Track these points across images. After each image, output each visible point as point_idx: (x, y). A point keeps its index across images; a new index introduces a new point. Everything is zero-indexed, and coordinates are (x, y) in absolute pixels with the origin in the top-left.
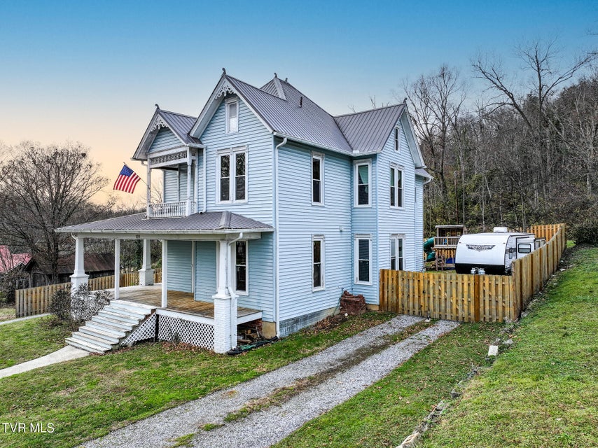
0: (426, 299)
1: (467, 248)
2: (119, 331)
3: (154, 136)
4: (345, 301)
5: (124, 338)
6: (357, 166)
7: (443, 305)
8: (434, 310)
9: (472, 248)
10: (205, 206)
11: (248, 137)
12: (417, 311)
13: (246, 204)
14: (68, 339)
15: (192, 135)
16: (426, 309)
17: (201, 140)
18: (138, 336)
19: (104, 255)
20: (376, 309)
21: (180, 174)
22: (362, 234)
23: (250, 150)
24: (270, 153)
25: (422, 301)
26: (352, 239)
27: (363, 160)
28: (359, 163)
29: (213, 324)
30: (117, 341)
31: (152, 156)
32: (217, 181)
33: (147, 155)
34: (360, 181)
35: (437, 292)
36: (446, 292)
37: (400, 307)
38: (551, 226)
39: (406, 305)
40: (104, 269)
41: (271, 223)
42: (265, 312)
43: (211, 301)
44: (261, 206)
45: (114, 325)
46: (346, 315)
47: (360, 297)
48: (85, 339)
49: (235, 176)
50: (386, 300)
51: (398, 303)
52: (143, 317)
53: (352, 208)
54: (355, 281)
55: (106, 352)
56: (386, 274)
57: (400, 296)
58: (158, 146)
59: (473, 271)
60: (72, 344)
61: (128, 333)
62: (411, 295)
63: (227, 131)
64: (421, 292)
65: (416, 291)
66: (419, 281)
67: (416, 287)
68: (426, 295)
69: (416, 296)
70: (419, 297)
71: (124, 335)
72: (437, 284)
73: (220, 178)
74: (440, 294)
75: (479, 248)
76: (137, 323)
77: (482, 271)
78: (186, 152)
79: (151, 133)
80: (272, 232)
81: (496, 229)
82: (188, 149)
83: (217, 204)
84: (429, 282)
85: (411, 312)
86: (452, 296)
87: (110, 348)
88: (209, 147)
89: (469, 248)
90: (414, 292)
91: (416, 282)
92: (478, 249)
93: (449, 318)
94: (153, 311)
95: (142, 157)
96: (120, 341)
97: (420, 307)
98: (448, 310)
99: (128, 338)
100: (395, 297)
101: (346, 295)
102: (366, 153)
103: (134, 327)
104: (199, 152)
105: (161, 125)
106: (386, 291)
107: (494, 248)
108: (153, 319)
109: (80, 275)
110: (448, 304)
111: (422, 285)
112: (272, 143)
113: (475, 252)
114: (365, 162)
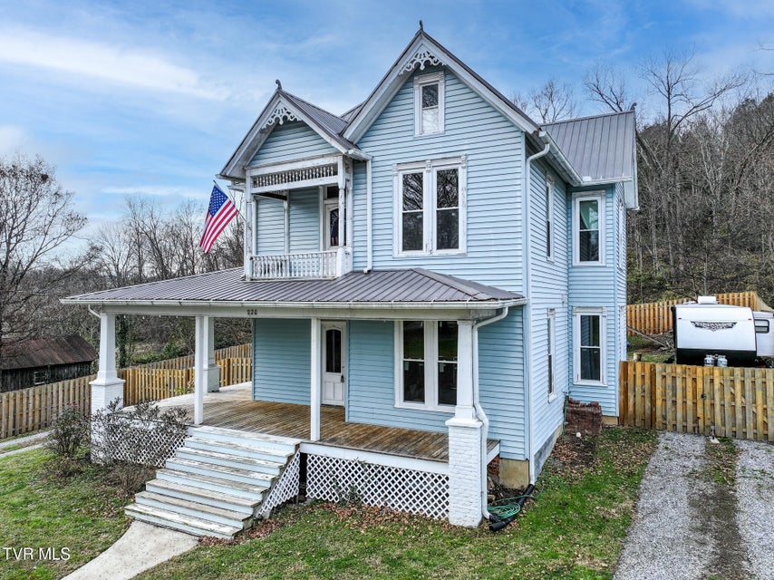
0: (708, 408)
1: (692, 326)
2: (247, 490)
3: (265, 137)
4: (574, 413)
5: (260, 504)
6: (578, 200)
7: (739, 416)
8: (724, 425)
9: (701, 327)
10: (369, 259)
11: (466, 142)
12: (690, 425)
13: (463, 256)
14: (129, 507)
15: (347, 135)
16: (708, 423)
17: (360, 146)
18: (278, 497)
19: (69, 339)
20: (614, 423)
21: (289, 207)
22: (588, 307)
23: (470, 163)
24: (519, 170)
25: (700, 411)
26: (570, 314)
27: (591, 192)
28: (582, 196)
29: (448, 473)
30: (250, 512)
31: (256, 173)
32: (395, 216)
33: (244, 171)
34: (582, 225)
35: (728, 397)
36: (744, 396)
37: (659, 419)
38: (736, 295)
39: (670, 416)
40: (71, 361)
41: (519, 289)
42: (504, 443)
43: (441, 430)
44: (496, 260)
45: (223, 476)
46: (579, 435)
47: (595, 405)
48: (174, 508)
49: (435, 209)
50: (631, 409)
51: (653, 414)
52: (285, 461)
53: (570, 267)
54: (575, 380)
55: (236, 535)
56: (630, 368)
57: (659, 402)
58: (268, 155)
59: (709, 359)
60: (143, 517)
61: (265, 493)
62: (679, 401)
63: (417, 133)
64: (699, 397)
65: (690, 395)
66: (694, 380)
67: (689, 390)
68: (708, 402)
69: (690, 403)
70: (695, 404)
71: (259, 498)
72: (727, 384)
73: (401, 211)
74: (733, 398)
75: (713, 326)
76: (277, 472)
77: (723, 360)
78: (335, 166)
79: (262, 131)
80: (522, 306)
81: (701, 299)
82: (339, 160)
83: (395, 255)
84: (712, 381)
85: (679, 427)
86: (755, 402)
87: (241, 526)
88: (376, 159)
89: (696, 326)
90: (685, 396)
91: (689, 381)
92: (710, 327)
93: (750, 435)
94: (297, 446)
95: (237, 174)
96: (254, 511)
97: (696, 419)
98: (750, 423)
99: (266, 503)
100: (648, 404)
101: (570, 402)
102: (602, 181)
103: (274, 481)
104: (356, 166)
105: (285, 118)
106: (630, 395)
107: (735, 327)
108: (296, 461)
109: (110, 381)
110: (749, 416)
111: (700, 385)
112: (523, 152)
113: (706, 332)
114: (593, 195)
